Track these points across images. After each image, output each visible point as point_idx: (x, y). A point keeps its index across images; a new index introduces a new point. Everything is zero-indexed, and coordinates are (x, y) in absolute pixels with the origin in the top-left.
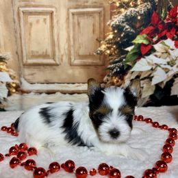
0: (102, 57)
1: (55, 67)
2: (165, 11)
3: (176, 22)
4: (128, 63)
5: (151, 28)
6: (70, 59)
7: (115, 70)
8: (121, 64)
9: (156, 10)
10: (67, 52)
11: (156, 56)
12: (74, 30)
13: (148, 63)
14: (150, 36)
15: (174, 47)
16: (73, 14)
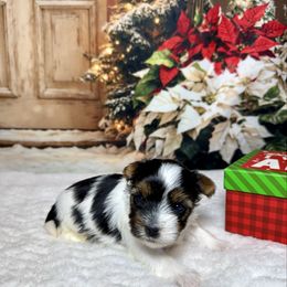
0: (94, 85)
1: (9, 101)
2: (200, 12)
3: (216, 32)
4: (140, 98)
5: (178, 39)
6: (37, 87)
7: (118, 109)
8: (127, 99)
9: (185, 9)
10: (31, 74)
11: (185, 87)
12: (44, 38)
13: (173, 98)
14: (176, 53)
15: (214, 74)
16: (43, 9)
